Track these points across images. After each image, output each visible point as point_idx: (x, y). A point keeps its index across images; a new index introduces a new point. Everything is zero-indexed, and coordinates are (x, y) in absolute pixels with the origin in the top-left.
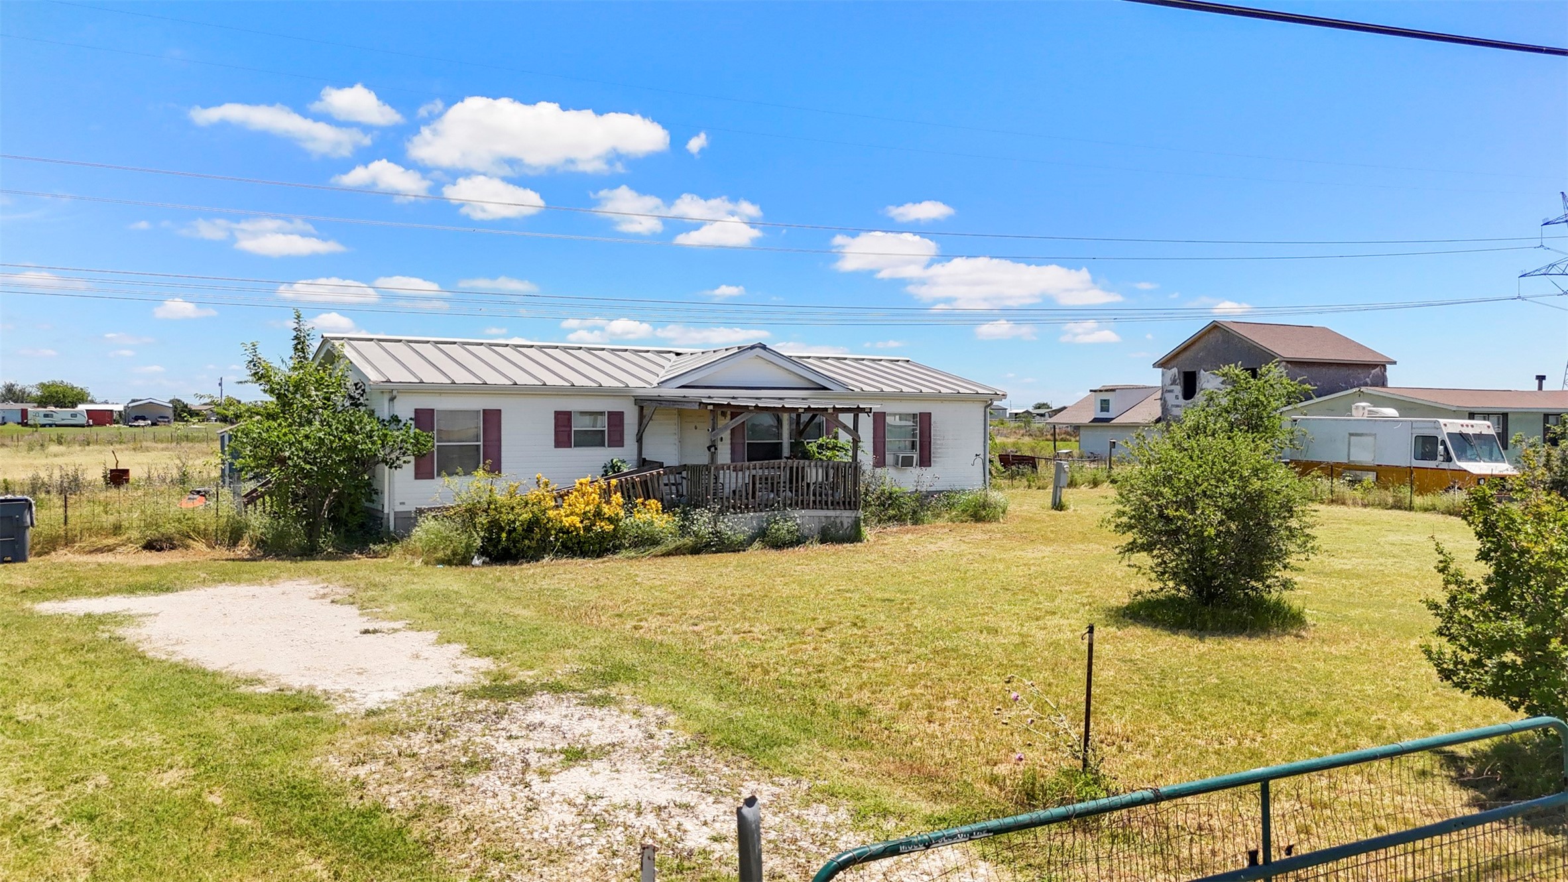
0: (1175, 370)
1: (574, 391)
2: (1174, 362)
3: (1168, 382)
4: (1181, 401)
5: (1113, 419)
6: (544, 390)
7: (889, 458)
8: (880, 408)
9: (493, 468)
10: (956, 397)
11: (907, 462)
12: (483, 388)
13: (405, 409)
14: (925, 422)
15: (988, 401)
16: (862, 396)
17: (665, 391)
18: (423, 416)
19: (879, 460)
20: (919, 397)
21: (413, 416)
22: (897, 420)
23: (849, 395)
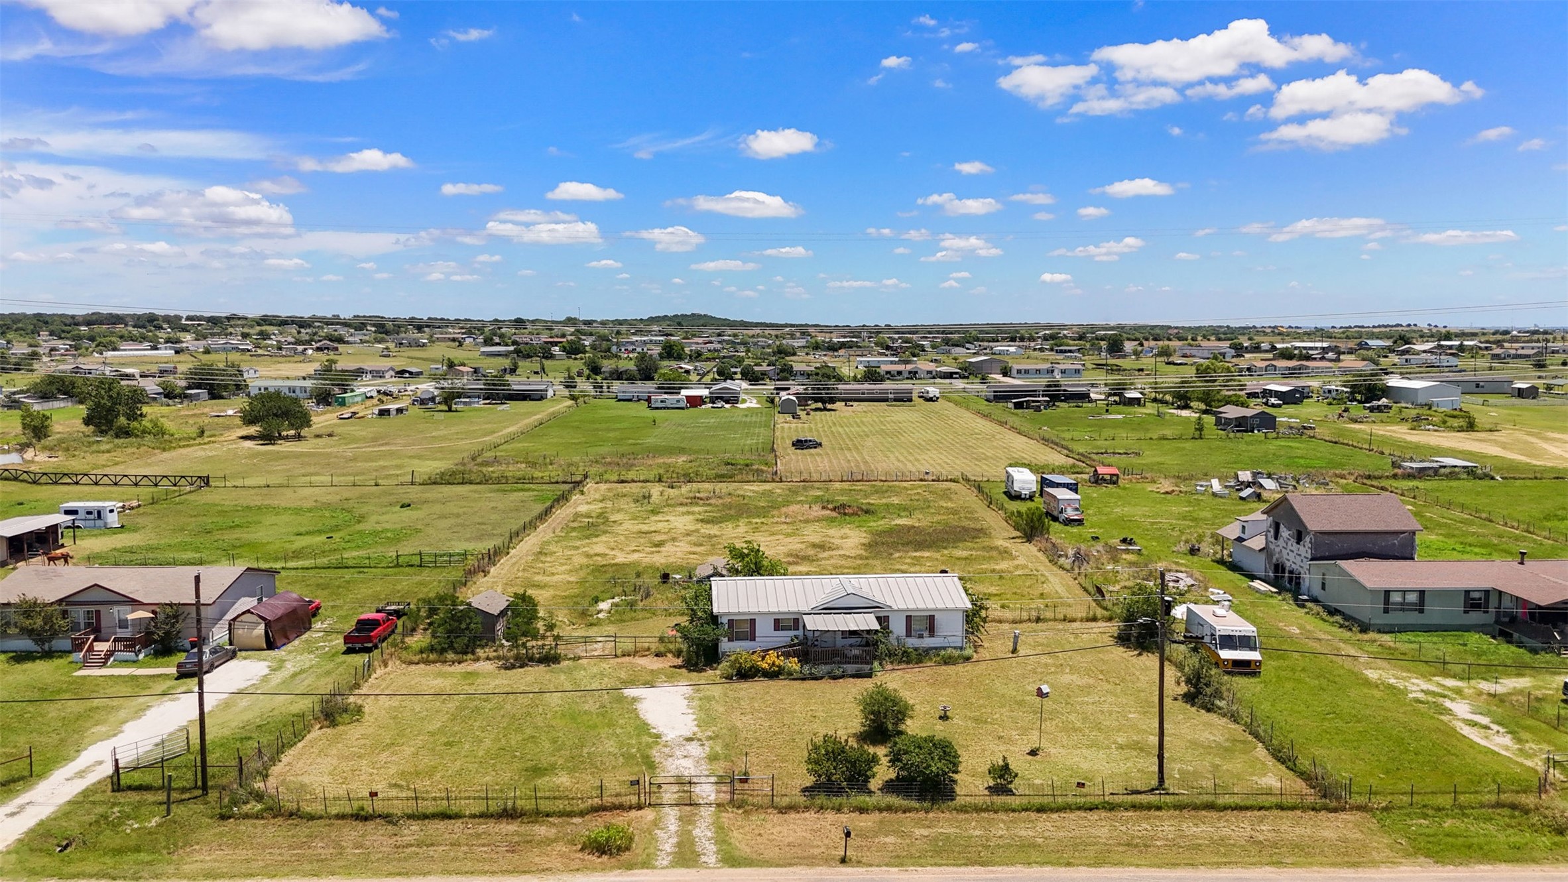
0: (1272, 518)
1: (780, 613)
2: (1272, 513)
3: (1269, 524)
4: (1273, 540)
5: (1245, 540)
6: (770, 613)
7: (913, 633)
8: (909, 614)
9: (753, 638)
10: (947, 610)
11: (921, 636)
12: (749, 613)
13: (725, 620)
14: (931, 619)
15: (964, 610)
16: (899, 610)
17: (814, 611)
18: (731, 622)
19: (909, 635)
20: (927, 610)
21: (727, 622)
22: (920, 619)
23: (892, 610)
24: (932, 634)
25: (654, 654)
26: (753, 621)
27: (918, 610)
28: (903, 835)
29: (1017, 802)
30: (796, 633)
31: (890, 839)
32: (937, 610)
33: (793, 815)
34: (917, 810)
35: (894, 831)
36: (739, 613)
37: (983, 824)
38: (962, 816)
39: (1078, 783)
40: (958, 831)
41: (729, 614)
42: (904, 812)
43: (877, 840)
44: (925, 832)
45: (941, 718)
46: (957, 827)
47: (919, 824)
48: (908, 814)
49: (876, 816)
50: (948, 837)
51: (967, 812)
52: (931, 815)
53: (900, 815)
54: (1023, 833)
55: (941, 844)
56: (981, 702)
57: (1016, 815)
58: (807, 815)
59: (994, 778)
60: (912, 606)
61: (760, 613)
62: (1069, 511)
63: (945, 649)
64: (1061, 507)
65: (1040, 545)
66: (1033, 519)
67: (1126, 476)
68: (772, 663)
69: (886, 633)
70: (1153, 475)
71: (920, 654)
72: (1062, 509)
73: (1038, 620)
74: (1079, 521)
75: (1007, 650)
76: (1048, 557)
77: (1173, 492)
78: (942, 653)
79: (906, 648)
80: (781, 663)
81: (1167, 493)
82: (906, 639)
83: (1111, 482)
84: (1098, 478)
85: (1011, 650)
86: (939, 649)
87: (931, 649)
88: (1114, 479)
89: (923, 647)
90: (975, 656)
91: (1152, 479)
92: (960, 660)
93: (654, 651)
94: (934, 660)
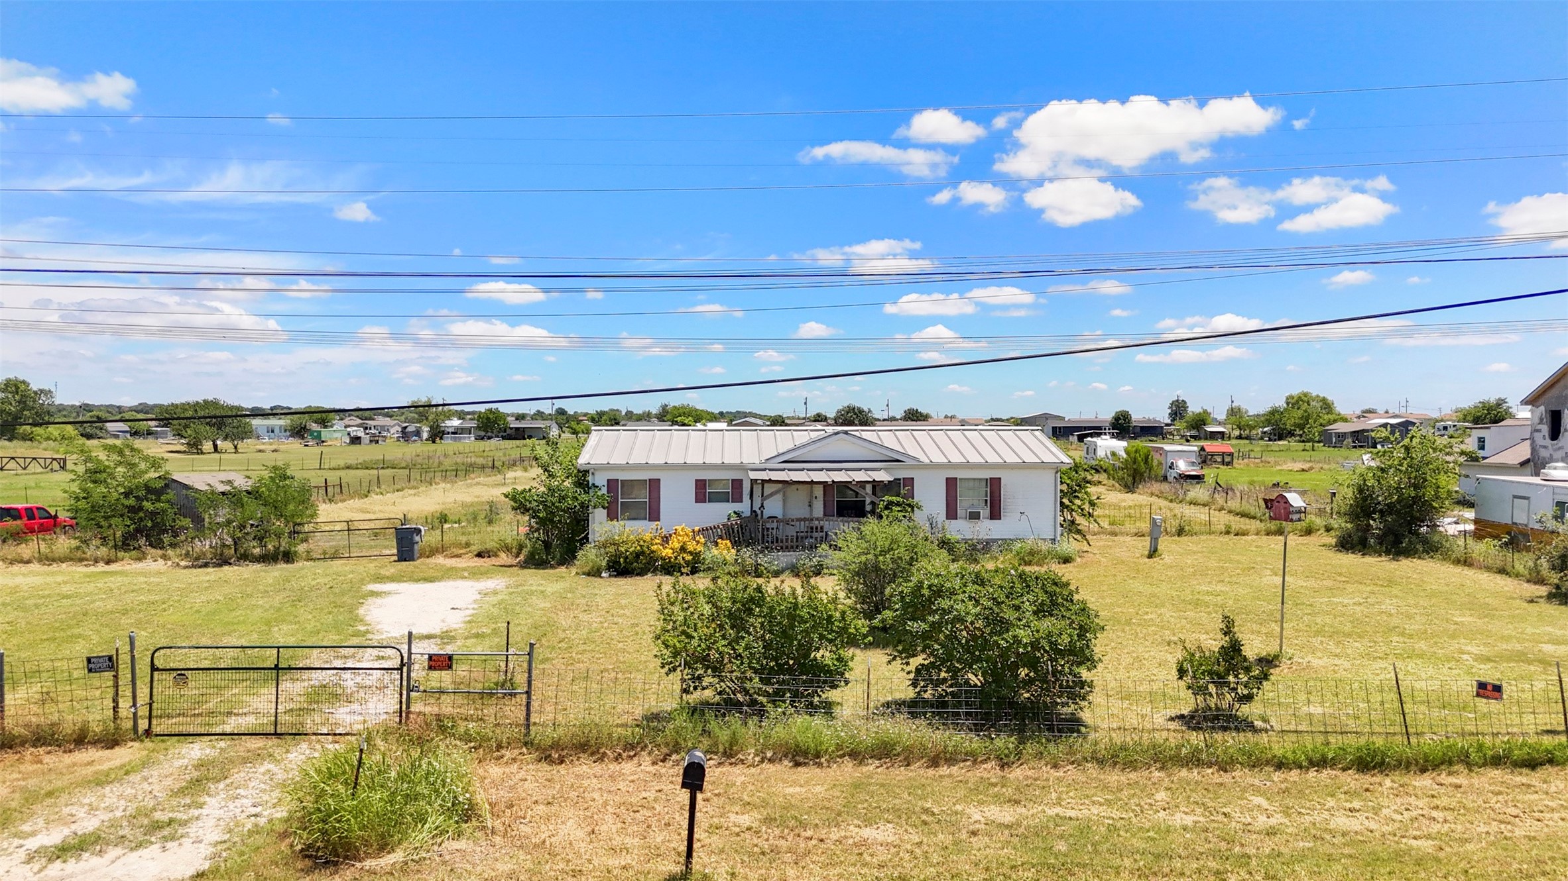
0: (1542, 408)
1: (705, 466)
2: (1542, 400)
3: (1537, 420)
4: (1548, 442)
5: (1487, 458)
6: (685, 467)
7: (960, 512)
8: (952, 474)
9: (654, 515)
10: (1024, 466)
11: (974, 516)
12: (647, 466)
13: (600, 479)
14: (994, 485)
15: (1057, 469)
16: (933, 466)
17: (768, 465)
18: (612, 484)
19: (952, 514)
20: (986, 466)
21: (606, 484)
22: (971, 484)
23: (921, 466)
24: (995, 514)
25: (475, 553)
26: (655, 484)
27: (968, 465)
28: (925, 821)
29: (1289, 746)
30: (737, 507)
31: (882, 833)
32: (1005, 466)
33: (584, 768)
34: (973, 758)
35: (896, 811)
36: (628, 467)
37: (1195, 797)
38: (1114, 777)
39: (1482, 686)
40: (1116, 814)
41: (608, 467)
42: (934, 762)
43: (835, 834)
44: (1006, 815)
46: (1108, 803)
47: (979, 792)
48: (944, 770)
49: (847, 770)
50: (1084, 829)
51: (1131, 765)
52: (1017, 773)
53: (918, 772)
54: (1341, 822)
55: (1061, 847)
57: (1294, 775)
58: (628, 767)
59: (1199, 690)
60: (956, 458)
61: (667, 466)
62: (1182, 466)
63: (1022, 540)
64: (1170, 460)
65: (1149, 491)
66: (1135, 459)
67: (1240, 461)
68: (682, 546)
69: (909, 505)
70: (1277, 459)
71: (974, 548)
72: (1172, 463)
73: (1180, 532)
74: (1198, 478)
75: (1138, 555)
76: (1166, 498)
77: (1311, 468)
78: (1017, 546)
79: (948, 536)
80: (700, 548)
81: (1303, 470)
82: (947, 522)
83: (1223, 463)
84: (1205, 459)
85: (1147, 553)
86: (1011, 540)
87: (995, 541)
88: (1227, 459)
89: (980, 537)
90: (1079, 560)
91: (1277, 463)
92: (1052, 558)
93: (476, 548)
94: (1002, 559)
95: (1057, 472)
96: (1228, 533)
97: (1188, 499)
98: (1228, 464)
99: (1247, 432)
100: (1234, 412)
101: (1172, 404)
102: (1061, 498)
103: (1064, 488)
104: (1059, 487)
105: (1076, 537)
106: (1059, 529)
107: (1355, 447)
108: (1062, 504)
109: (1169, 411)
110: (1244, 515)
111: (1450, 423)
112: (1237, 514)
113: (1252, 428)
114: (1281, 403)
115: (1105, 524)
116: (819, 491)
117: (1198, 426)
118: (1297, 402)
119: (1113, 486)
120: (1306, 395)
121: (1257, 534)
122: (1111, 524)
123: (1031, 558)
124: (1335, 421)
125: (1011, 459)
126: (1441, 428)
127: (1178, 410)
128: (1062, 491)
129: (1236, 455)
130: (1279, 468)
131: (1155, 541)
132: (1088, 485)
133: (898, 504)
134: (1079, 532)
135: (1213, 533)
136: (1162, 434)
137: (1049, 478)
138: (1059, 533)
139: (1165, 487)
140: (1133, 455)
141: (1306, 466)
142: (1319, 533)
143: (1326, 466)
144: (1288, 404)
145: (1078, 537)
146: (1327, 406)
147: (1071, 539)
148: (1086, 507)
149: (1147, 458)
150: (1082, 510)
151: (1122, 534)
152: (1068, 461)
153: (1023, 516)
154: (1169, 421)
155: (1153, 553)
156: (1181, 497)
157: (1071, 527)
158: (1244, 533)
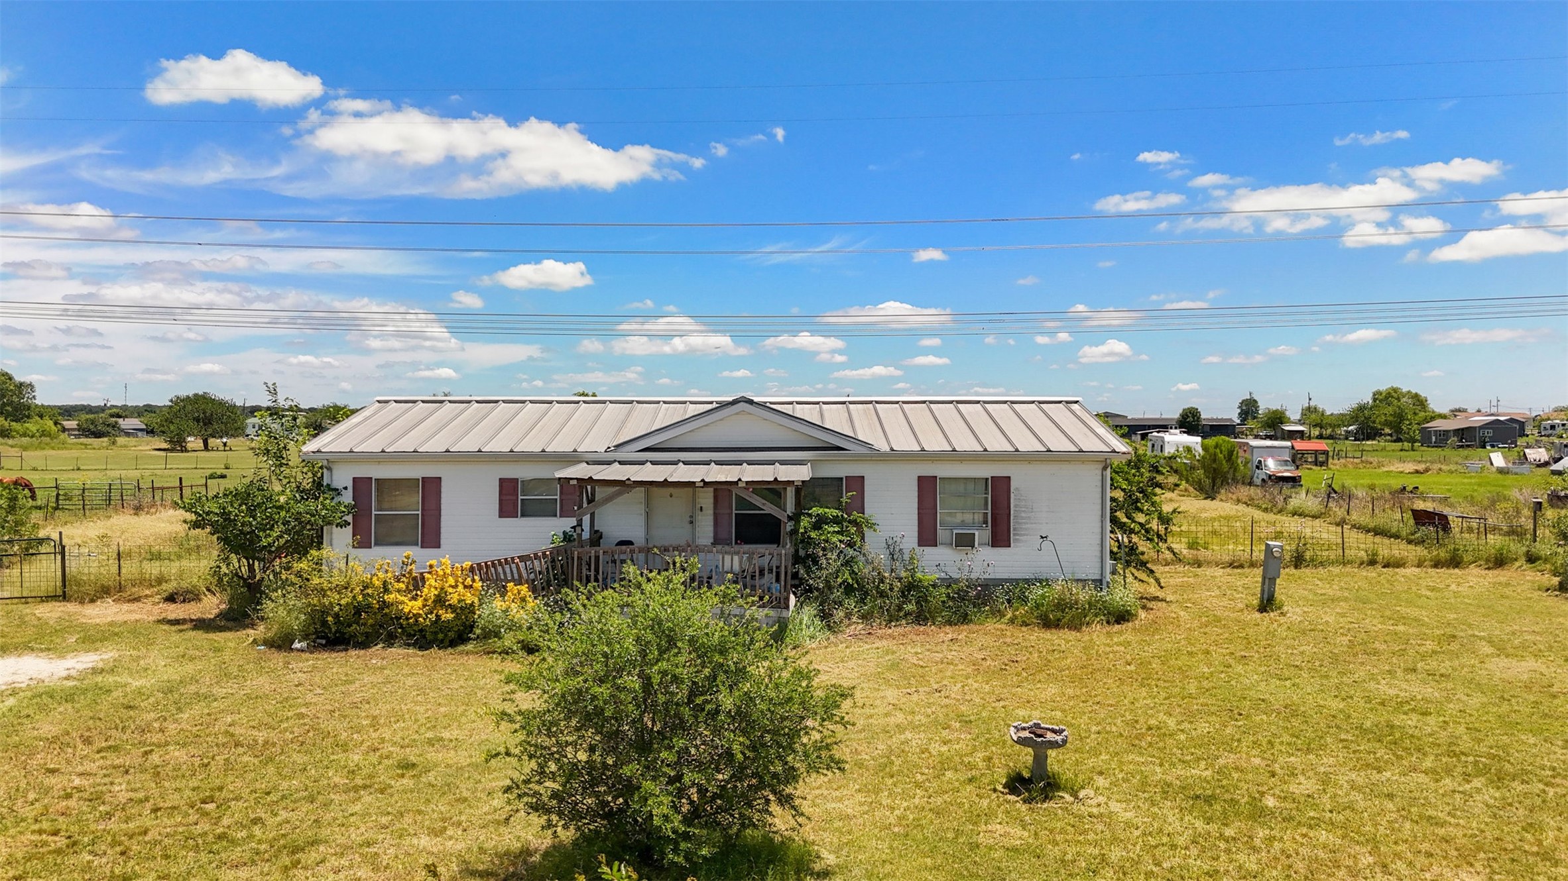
1: (513, 457)
6: (480, 457)
7: (942, 534)
8: (928, 470)
9: (431, 538)
10: (1048, 456)
11: (965, 541)
12: (415, 456)
13: (342, 478)
14: (999, 488)
15: (1104, 461)
16: (895, 456)
17: (622, 455)
18: (361, 485)
19: (927, 537)
20: (985, 456)
21: (350, 485)
22: (961, 488)
23: (874, 455)
24: (1001, 537)
25: (165, 595)
26: (431, 487)
27: (954, 456)
30: (566, 524)
32: (1016, 456)
36: (383, 457)
41: (351, 457)
45: (1017, 784)
56: (1203, 727)
60: (935, 443)
61: (448, 456)
62: (1272, 465)
63: (1045, 582)
64: (1256, 459)
65: (1234, 497)
66: (1215, 455)
67: (1336, 461)
68: (437, 596)
69: (854, 523)
70: (1381, 459)
71: (962, 596)
72: (1260, 462)
73: (1298, 561)
74: (1294, 481)
75: (1241, 606)
76: (1259, 507)
77: (1427, 470)
78: (1037, 592)
79: (919, 575)
80: (469, 598)
81: (1417, 472)
82: (919, 550)
83: (1316, 463)
84: (1297, 458)
85: (1256, 602)
86: (1027, 581)
87: (999, 582)
88: (1321, 458)
89: (974, 576)
90: (1142, 614)
91: (1380, 465)
92: (1096, 615)
93: (169, 587)
94: (1009, 615)
95: (1105, 468)
96: (1372, 562)
97: (1290, 507)
98: (1322, 464)
99: (1329, 431)
100: (1309, 411)
101: (1241, 403)
102: (1113, 511)
103: (1119, 495)
104: (1109, 494)
105: (1136, 573)
106: (1109, 562)
107: (1462, 447)
108: (1114, 520)
109: (1239, 411)
110: (1378, 532)
111: (1558, 421)
112: (1368, 531)
113: (1334, 426)
114: (1368, 399)
115: (1180, 546)
116: (706, 499)
117: (1274, 424)
118: (1386, 398)
119: (1186, 490)
120: (1395, 390)
121: (1419, 566)
122: (1192, 546)
123: (1059, 614)
124: (1433, 419)
125: (1027, 444)
126: (1548, 427)
127: (1248, 409)
128: (1113, 500)
129: (1331, 454)
130: (1385, 469)
131: (1269, 581)
132: (1158, 490)
133: (836, 521)
134: (1144, 564)
135: (1350, 562)
136: (1233, 433)
137: (1090, 479)
138: (1108, 570)
139: (1252, 491)
140: (1212, 450)
141: (1421, 467)
142: (1517, 564)
143: (1444, 467)
144: (1375, 400)
145: (1142, 575)
146: (1420, 402)
147: (1130, 579)
148: (1154, 525)
149: (1231, 453)
150: (1147, 531)
151: (1209, 563)
152: (1124, 449)
153: (1046, 543)
154: (1239, 421)
155: (1267, 603)
156: (1280, 504)
157: (1129, 557)
158: (1399, 564)
